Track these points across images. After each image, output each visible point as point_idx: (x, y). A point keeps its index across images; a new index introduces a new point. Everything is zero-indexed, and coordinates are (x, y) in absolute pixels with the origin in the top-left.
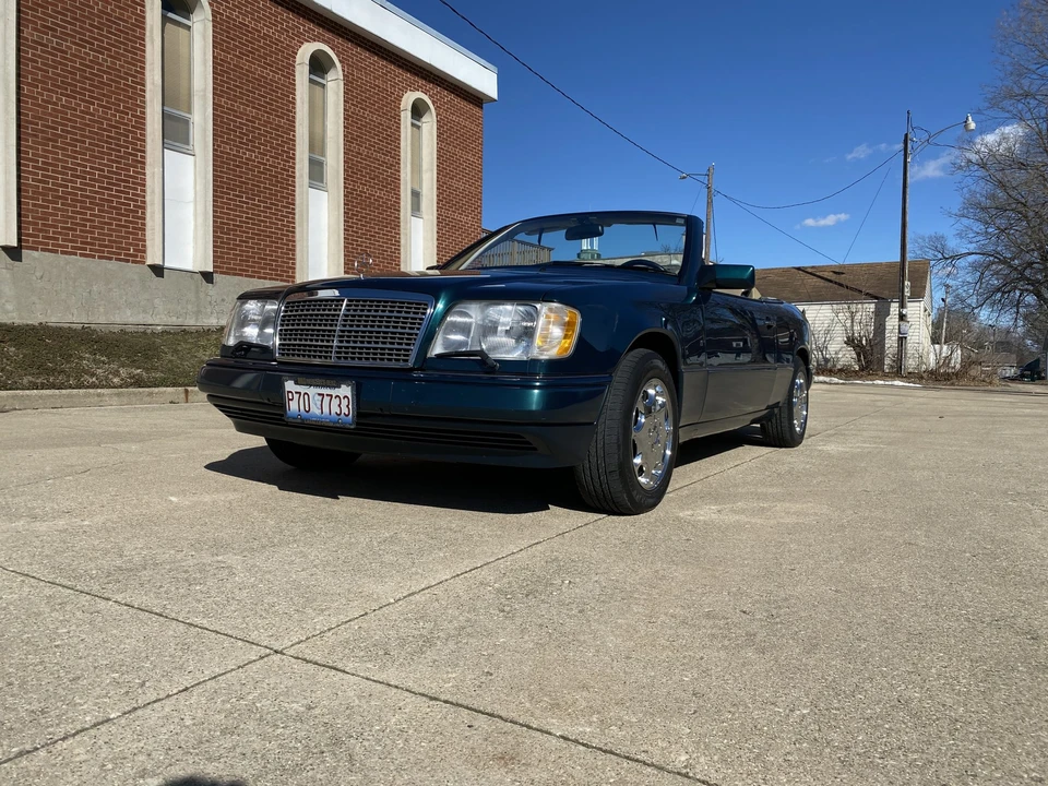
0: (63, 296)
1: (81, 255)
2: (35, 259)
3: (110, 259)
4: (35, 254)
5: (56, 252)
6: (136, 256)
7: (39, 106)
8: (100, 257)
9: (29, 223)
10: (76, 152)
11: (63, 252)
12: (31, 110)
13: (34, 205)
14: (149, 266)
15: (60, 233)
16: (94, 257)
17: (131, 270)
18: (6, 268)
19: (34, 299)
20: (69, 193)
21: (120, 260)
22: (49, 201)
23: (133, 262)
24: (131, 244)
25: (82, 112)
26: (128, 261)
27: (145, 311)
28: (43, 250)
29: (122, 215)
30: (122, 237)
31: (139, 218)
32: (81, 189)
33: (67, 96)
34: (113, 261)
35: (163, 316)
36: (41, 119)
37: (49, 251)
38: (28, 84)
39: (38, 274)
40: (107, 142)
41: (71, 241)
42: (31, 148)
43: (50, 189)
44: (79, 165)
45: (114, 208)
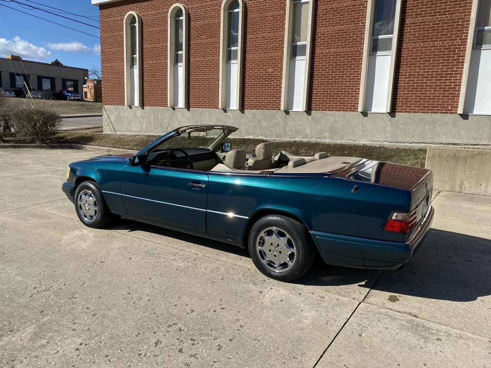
0: (412, 131)
1: (422, 112)
2: (401, 116)
3: (437, 113)
4: (401, 114)
5: (410, 112)
6: (452, 110)
7: (410, 51)
8: (431, 113)
9: (400, 101)
10: (425, 66)
11: (413, 112)
12: (406, 54)
13: (403, 94)
14: (459, 114)
15: (413, 104)
16: (428, 113)
17: (448, 117)
18: (389, 121)
19: (399, 132)
20: (419, 86)
21: (443, 113)
22: (409, 91)
23: (450, 113)
24: (449, 105)
25: (431, 47)
26: (447, 113)
27: (454, 137)
28: (404, 112)
29: (446, 91)
30: (445, 102)
31: (456, 91)
32: (425, 83)
33: (424, 42)
34: (439, 114)
35: (465, 139)
36: (410, 56)
37: (407, 112)
38: (406, 43)
39: (401, 122)
40: (442, 57)
41: (418, 107)
42: (404, 70)
43: (411, 86)
44: (425, 72)
45: (443, 88)
